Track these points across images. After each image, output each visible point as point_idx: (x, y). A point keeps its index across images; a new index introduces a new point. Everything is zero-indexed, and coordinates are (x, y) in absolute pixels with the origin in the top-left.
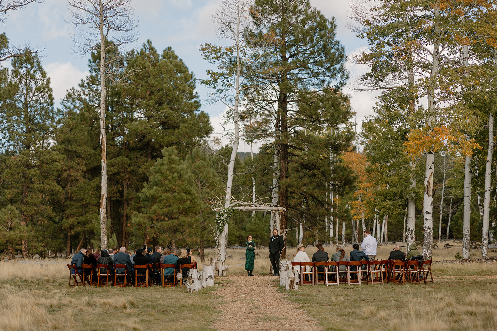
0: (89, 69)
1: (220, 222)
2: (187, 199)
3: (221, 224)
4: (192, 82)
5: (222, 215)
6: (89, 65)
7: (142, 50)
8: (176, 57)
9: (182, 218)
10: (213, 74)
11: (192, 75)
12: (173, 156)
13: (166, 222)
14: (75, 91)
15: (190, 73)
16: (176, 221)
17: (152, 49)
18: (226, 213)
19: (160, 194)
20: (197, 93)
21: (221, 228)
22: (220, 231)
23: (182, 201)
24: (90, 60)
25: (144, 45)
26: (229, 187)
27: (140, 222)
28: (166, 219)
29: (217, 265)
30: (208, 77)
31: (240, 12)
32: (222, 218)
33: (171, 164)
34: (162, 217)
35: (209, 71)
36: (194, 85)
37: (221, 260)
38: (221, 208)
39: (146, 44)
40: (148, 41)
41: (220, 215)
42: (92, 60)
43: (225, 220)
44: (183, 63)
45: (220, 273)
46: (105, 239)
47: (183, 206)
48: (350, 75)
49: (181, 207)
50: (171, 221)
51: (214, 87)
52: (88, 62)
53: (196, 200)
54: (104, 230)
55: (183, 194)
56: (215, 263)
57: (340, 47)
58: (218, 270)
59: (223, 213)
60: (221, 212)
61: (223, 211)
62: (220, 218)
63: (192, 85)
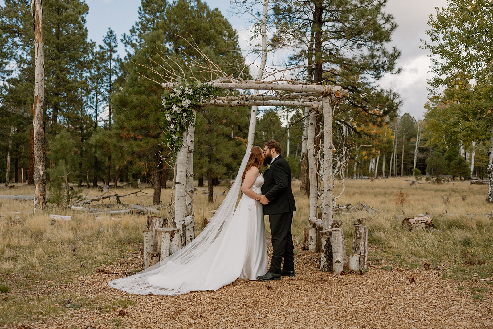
0: (138, 15)
1: (172, 122)
3: (172, 126)
5: (178, 102)
6: (139, 12)
8: (223, 17)
11: (235, 32)
13: (138, 142)
14: (126, 37)
15: (234, 30)
18: (190, 97)
20: (239, 46)
21: (174, 137)
24: (140, 8)
26: (254, 111)
29: (158, 240)
32: (175, 109)
34: (133, 135)
36: (237, 41)
37: (175, 225)
38: (176, 83)
41: (171, 102)
42: (142, 9)
43: (185, 114)
44: (228, 22)
46: (40, 167)
50: (145, 140)
52: (138, 10)
54: (38, 153)
59: (180, 96)
60: (175, 93)
61: (179, 92)
62: (170, 108)
63: (235, 40)
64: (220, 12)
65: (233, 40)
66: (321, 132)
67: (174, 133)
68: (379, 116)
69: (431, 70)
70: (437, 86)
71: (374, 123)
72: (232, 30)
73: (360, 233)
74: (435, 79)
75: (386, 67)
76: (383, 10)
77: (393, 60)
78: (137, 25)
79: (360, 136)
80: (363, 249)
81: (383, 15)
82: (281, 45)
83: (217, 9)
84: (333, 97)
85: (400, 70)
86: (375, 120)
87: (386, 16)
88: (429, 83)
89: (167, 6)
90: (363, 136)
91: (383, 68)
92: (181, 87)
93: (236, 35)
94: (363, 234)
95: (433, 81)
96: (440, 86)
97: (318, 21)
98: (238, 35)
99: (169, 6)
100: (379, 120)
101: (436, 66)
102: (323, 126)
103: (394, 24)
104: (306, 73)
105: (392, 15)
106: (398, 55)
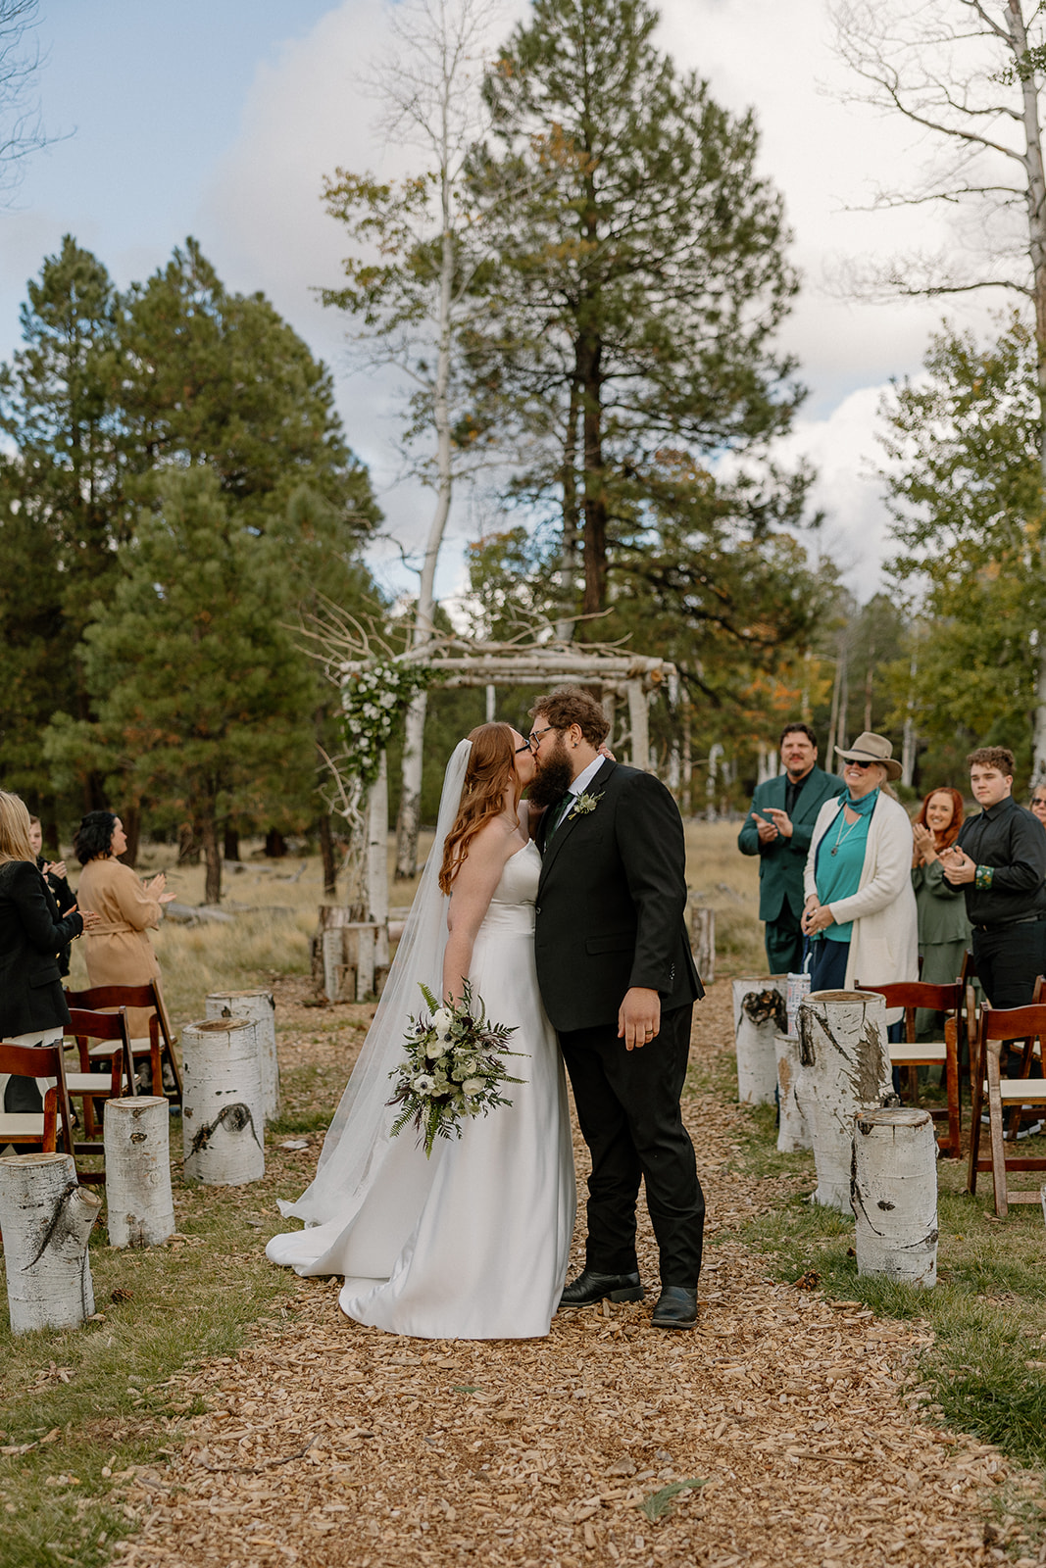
0: (21, 330)
1: (362, 734)
2: (258, 664)
3: (364, 742)
4: (323, 388)
5: (372, 698)
6: (23, 321)
7: (171, 266)
9: (238, 735)
10: (366, 275)
12: (203, 499)
13: (174, 752)
16: (211, 749)
17: (201, 263)
18: (392, 689)
19: (148, 641)
20: (336, 415)
22: (362, 774)
23: (233, 669)
24: (24, 306)
25: (177, 253)
27: (70, 751)
28: (174, 738)
29: (350, 944)
30: (349, 283)
31: (450, 60)
32: (370, 711)
33: (195, 528)
34: (158, 733)
35: (350, 261)
36: (329, 395)
37: (372, 919)
38: (366, 663)
39: (183, 248)
40: (192, 244)
41: (360, 699)
42: (31, 308)
43: (386, 721)
45: (364, 985)
47: (239, 689)
48: (803, 283)
49: (233, 691)
50: (191, 747)
51: (370, 320)
52: (19, 311)
53: (292, 668)
55: (243, 643)
56: (337, 934)
57: (773, 197)
58: (355, 970)
59: (377, 687)
60: (367, 682)
61: (374, 681)
62: (359, 710)
63: (323, 394)
64: (269, 305)
65: (317, 394)
66: (623, 737)
67: (367, 754)
68: (768, 644)
69: (889, 532)
70: (905, 576)
71: (755, 664)
72: (312, 361)
73: (700, 920)
74: (899, 560)
75: (781, 509)
76: (767, 346)
77: (800, 490)
78: (18, 359)
79: (716, 703)
80: (706, 946)
81: (771, 357)
82: (481, 440)
83: (260, 296)
84: (648, 678)
85: (819, 519)
86: (756, 656)
87: (780, 360)
88: (886, 568)
89: (111, 300)
90: (726, 702)
91: (774, 510)
92: (378, 671)
93: (325, 377)
94: (705, 922)
95: (894, 565)
96: (913, 576)
97: (589, 375)
98: (330, 379)
99: (117, 297)
100: (768, 653)
101: (900, 524)
102: (629, 723)
103: (802, 389)
104: (559, 525)
105: (797, 357)
106: (813, 479)
